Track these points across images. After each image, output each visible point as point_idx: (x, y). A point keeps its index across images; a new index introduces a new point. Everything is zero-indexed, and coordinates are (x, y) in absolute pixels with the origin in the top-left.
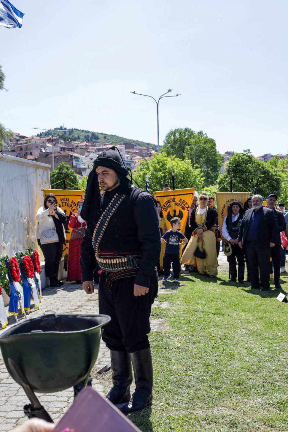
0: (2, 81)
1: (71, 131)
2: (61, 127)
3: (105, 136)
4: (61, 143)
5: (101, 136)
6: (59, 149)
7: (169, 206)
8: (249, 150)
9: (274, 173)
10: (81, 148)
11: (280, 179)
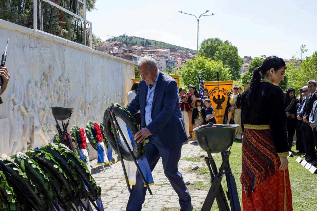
0: (94, 3)
1: (131, 38)
2: (124, 35)
3: (156, 43)
4: (124, 47)
5: (153, 42)
6: (122, 51)
7: (214, 92)
8: (265, 56)
10: (138, 51)
11: (287, 77)
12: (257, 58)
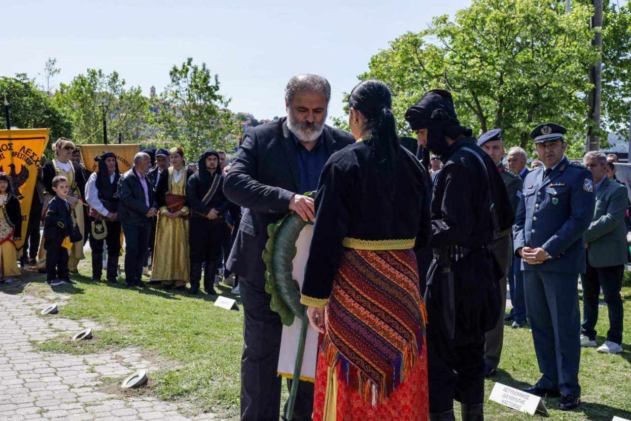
7: (1, 157)
8: (24, 75)
9: (63, 114)
11: (71, 123)
12: (6, 79)
